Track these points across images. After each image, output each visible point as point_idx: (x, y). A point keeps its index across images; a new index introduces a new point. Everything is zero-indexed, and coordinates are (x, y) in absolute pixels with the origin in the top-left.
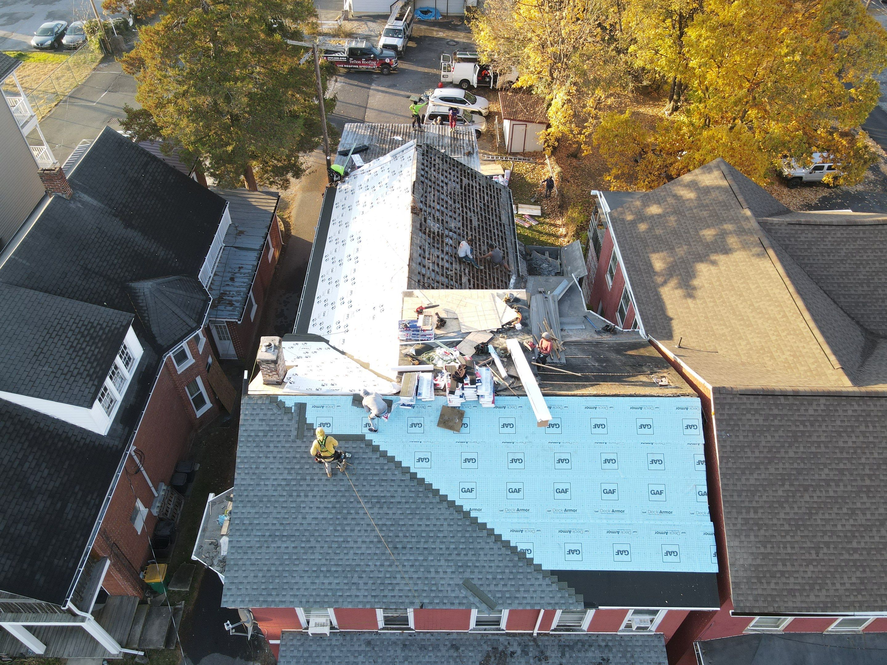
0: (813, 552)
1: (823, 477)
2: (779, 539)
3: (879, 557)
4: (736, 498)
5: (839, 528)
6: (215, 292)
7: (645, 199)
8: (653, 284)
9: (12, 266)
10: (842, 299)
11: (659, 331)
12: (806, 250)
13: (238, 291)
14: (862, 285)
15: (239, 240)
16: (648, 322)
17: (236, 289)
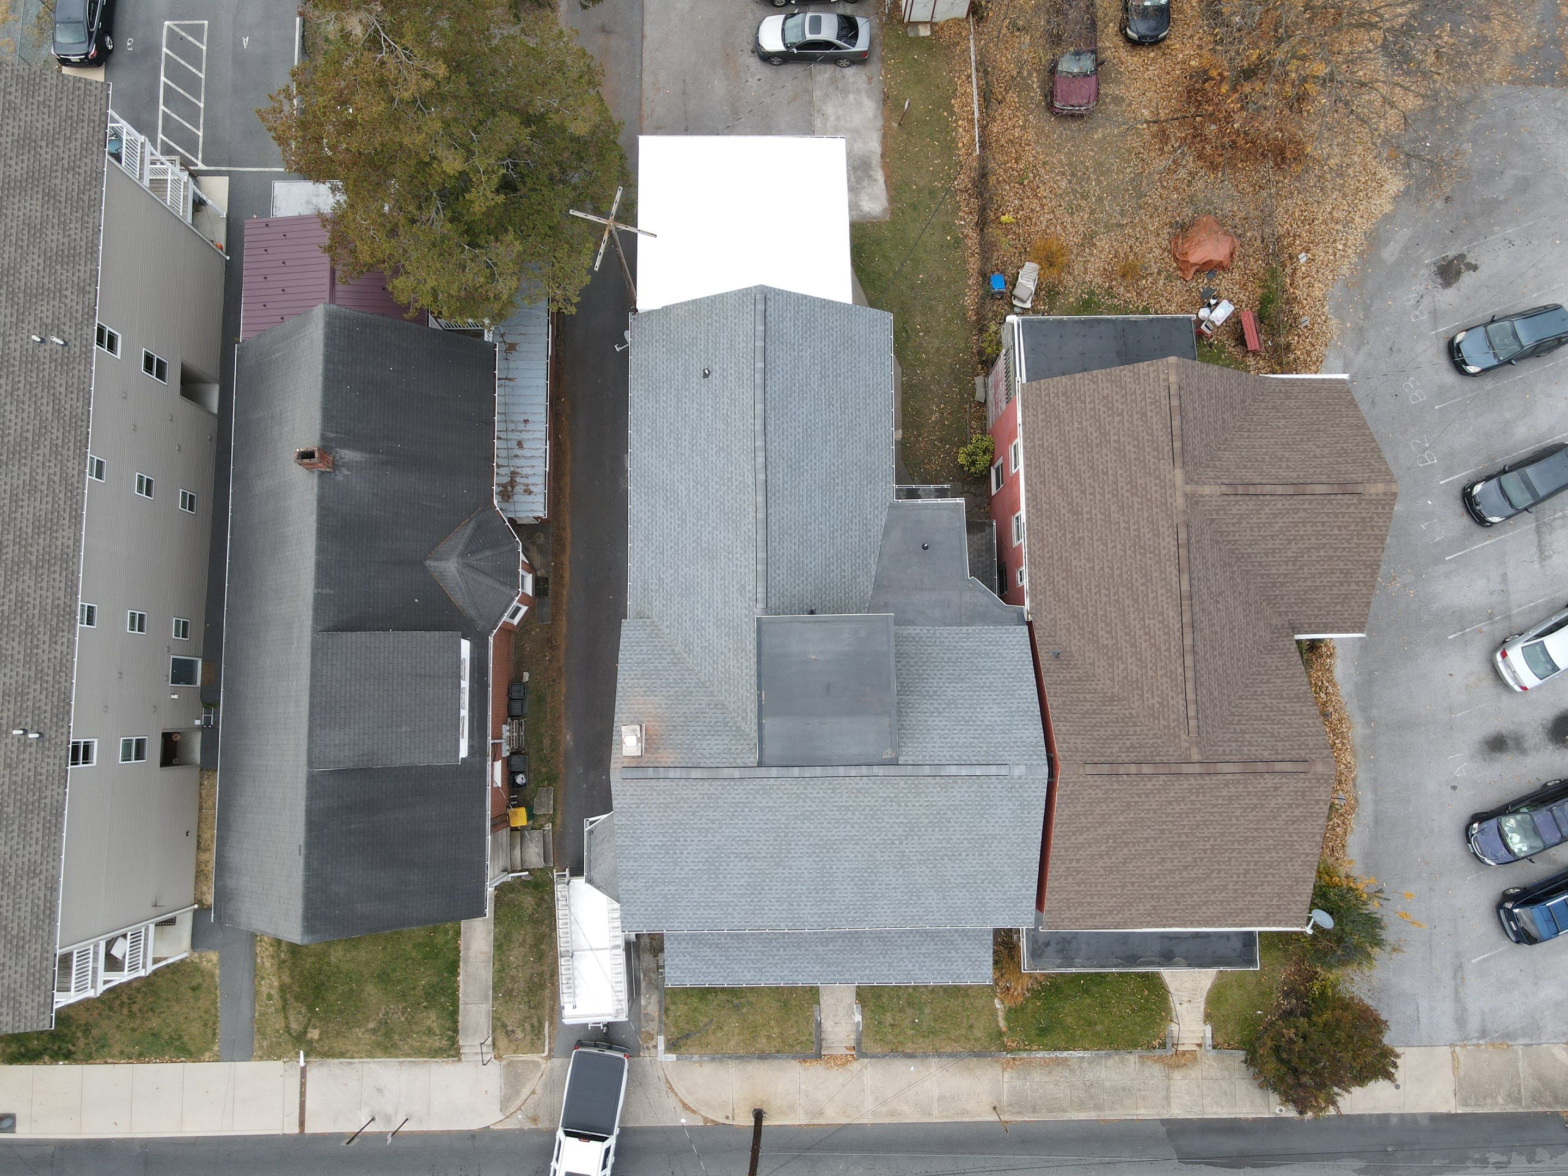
0: (1119, 889)
1: (1145, 835)
2: (1093, 880)
3: (1175, 891)
4: (1063, 853)
5: (1147, 871)
6: (503, 471)
7: (1069, 383)
8: (1051, 540)
9: (320, 603)
10: (1259, 579)
11: (1044, 614)
12: (1234, 525)
13: (533, 467)
14: (1286, 563)
15: (512, 365)
16: (1036, 596)
17: (529, 463)
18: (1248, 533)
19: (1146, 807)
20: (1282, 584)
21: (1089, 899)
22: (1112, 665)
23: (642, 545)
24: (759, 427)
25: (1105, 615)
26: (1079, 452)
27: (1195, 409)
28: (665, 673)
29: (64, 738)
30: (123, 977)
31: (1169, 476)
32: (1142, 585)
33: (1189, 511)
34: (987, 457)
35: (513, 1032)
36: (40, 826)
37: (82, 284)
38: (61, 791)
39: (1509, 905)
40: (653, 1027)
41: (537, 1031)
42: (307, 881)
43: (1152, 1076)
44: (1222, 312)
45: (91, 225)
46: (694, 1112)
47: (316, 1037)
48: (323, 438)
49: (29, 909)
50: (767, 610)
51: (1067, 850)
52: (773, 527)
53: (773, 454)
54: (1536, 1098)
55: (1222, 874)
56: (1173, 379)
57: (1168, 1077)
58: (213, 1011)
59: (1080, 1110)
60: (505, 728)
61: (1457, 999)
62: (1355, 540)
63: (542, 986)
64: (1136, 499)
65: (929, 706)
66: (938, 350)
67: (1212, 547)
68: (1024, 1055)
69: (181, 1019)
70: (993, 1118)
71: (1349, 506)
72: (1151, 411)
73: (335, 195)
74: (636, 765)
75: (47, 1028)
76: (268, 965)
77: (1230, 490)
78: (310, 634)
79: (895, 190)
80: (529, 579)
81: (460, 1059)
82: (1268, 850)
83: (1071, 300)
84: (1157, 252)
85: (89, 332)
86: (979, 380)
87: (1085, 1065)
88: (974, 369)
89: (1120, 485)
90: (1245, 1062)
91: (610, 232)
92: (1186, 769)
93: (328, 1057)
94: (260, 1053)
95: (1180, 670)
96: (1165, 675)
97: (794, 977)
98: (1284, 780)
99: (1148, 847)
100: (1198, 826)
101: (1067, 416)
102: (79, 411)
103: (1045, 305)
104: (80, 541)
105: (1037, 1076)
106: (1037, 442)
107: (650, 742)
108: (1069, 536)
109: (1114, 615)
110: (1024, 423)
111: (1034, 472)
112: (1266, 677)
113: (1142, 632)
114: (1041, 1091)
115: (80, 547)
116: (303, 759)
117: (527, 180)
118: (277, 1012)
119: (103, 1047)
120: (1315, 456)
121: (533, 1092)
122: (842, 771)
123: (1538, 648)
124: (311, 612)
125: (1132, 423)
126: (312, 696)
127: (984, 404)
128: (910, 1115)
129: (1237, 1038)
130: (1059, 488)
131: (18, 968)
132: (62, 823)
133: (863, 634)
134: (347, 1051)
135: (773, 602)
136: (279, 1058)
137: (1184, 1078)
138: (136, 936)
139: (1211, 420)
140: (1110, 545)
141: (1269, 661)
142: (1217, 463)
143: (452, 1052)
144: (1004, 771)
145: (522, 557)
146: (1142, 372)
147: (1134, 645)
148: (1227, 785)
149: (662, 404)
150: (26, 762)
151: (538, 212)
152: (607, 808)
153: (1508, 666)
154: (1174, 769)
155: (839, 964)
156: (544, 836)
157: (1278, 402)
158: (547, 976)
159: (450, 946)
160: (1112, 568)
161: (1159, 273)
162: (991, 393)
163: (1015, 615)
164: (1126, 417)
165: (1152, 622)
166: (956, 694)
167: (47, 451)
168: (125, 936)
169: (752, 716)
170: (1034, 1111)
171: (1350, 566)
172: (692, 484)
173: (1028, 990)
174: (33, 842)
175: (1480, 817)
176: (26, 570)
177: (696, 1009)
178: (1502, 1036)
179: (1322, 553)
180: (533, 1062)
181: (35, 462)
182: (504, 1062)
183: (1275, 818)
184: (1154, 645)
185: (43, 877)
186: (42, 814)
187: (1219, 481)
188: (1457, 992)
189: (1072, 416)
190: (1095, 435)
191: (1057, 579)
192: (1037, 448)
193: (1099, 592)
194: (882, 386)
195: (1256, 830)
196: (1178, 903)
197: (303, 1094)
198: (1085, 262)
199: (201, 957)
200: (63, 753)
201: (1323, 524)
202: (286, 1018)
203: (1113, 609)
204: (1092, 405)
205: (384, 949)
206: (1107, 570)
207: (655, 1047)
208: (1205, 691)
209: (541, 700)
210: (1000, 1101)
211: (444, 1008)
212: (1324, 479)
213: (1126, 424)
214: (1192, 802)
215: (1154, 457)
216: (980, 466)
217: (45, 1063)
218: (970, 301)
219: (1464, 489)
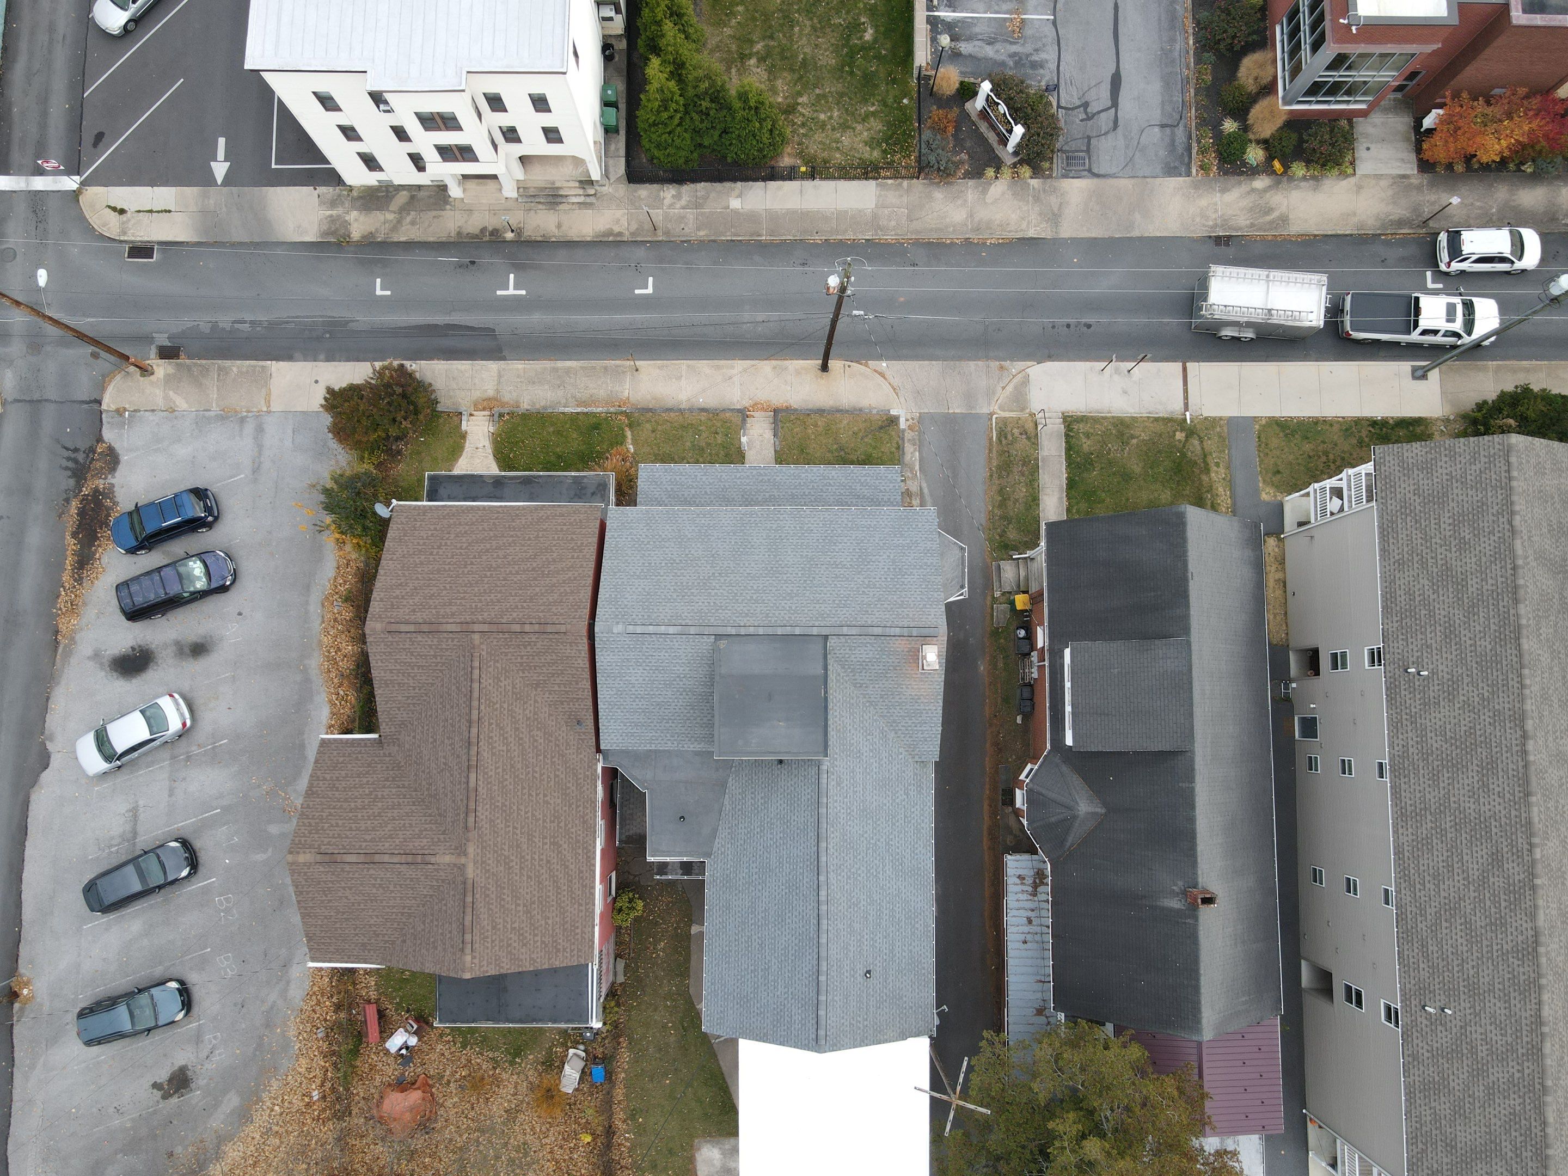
0: (540, 535)
1: (519, 576)
2: (561, 542)
3: (497, 533)
4: (584, 564)
5: (518, 548)
6: (1043, 897)
7: (553, 960)
8: (577, 822)
9: (1189, 775)
10: (406, 784)
11: (586, 759)
12: (426, 830)
13: (1018, 900)
14: (383, 797)
15: (1039, 995)
16: (592, 774)
17: (1022, 904)
18: (414, 823)
19: (517, 598)
20: (387, 780)
21: (565, 528)
22: (535, 713)
23: (923, 825)
24: (824, 922)
25: (538, 755)
26: (549, 897)
27: (450, 932)
28: (902, 714)
29: (1388, 667)
30: (1329, 483)
31: (479, 872)
32: (506, 780)
33: (464, 841)
34: (618, 905)
35: (1021, 434)
36: (1398, 599)
37: (1416, 1063)
38: (1386, 627)
39: (210, 519)
40: (909, 435)
41: (1002, 434)
42: (1185, 553)
43: (510, 392)
44: (397, 1041)
45: (1414, 1119)
46: (875, 371)
47: (1177, 433)
48: (1196, 918)
49: (1400, 536)
50: (819, 765)
51: (581, 566)
52: (812, 835)
53: (812, 898)
54: (205, 371)
55: (459, 545)
56: (468, 958)
57: (498, 391)
58: (1262, 455)
59: (570, 368)
60: (1035, 675)
61: (260, 447)
62: (325, 814)
63: (999, 468)
64: (506, 853)
65: (687, 683)
66: (655, 1010)
67: (445, 811)
68: (612, 410)
69: (1286, 450)
70: (638, 363)
71: (329, 844)
72: (488, 931)
73: (1201, 1145)
74: (926, 638)
75: (1377, 447)
76: (1221, 489)
77: (428, 858)
78: (1196, 750)
79: (689, 1170)
80: (1019, 803)
81: (1063, 414)
82: (422, 563)
83: (531, 1057)
84: (449, 1104)
85: (1405, 1019)
86: (621, 979)
87: (563, 401)
88: (624, 990)
89: (518, 867)
90: (437, 403)
91: (955, 1093)
92: (485, 628)
93: (1167, 418)
94: (1222, 422)
95: (482, 707)
96: (494, 704)
97: (797, 472)
98: (407, 617)
99: (516, 567)
100: (477, 583)
101: (557, 931)
102: (1406, 947)
103: (556, 1052)
104: (1394, 832)
105: (601, 393)
106: (583, 908)
107: (915, 657)
108: (562, 824)
109: (530, 755)
110: (594, 927)
111: (587, 881)
112: (409, 701)
113: (510, 740)
114: (600, 383)
115: (1393, 827)
116: (1195, 647)
117: (1029, 1156)
118: (1211, 454)
119: (1347, 430)
120: (350, 889)
121: (1003, 388)
122: (761, 631)
123: (155, 730)
124: (1197, 767)
125: (505, 921)
126: (1191, 698)
127: (617, 956)
128: (704, 366)
129: (441, 420)
130: (567, 867)
131: (1403, 491)
132: (1383, 601)
133: (740, 742)
134: (1152, 422)
135: (813, 771)
136: (1206, 418)
137: (486, 391)
138: (1324, 514)
139: (436, 923)
140: (530, 814)
141: (405, 715)
142: (435, 883)
143: (1069, 419)
144: (631, 629)
145: (1025, 823)
146: (493, 966)
147: (517, 729)
148: (453, 614)
149: (906, 949)
150: (1415, 649)
151: (1019, 1125)
152: (949, 606)
153: (182, 715)
154: (494, 628)
155: (761, 481)
156: (1000, 587)
157: (373, 941)
158: (995, 475)
159: (1074, 501)
160: (530, 795)
161: (449, 1082)
162: (611, 966)
163: (610, 759)
164: (509, 926)
165: (501, 748)
166: (665, 692)
167: (1428, 910)
168: (1332, 514)
169: (832, 676)
170: (606, 368)
171: (329, 793)
172: (881, 876)
173: (607, 458)
174: (1403, 587)
175: (223, 589)
176: (1433, 807)
177: (874, 448)
178: (227, 418)
179: (353, 805)
180: (1004, 411)
181: (1438, 900)
182: (1028, 411)
183: (416, 589)
184: (501, 728)
185: (1392, 560)
186: (1398, 608)
187: (436, 867)
188: (260, 454)
189: (553, 930)
190: (535, 912)
191: (574, 788)
192: (583, 903)
193: (541, 775)
194: (714, 963)
195: (431, 579)
196: (494, 524)
197: (1186, 391)
198: (516, 1094)
199: (1275, 496)
200: (1387, 656)
201: (351, 829)
202: (1203, 448)
203: (531, 760)
204: (536, 939)
205: (1128, 500)
206: (534, 794)
207: (907, 420)
208: (463, 689)
209: (1006, 700)
210: (632, 375)
211: (1077, 453)
212: (347, 867)
213: (509, 920)
214: (480, 601)
215: (489, 889)
216: (625, 898)
217: (1392, 418)
218: (625, 1056)
219: (195, 873)
